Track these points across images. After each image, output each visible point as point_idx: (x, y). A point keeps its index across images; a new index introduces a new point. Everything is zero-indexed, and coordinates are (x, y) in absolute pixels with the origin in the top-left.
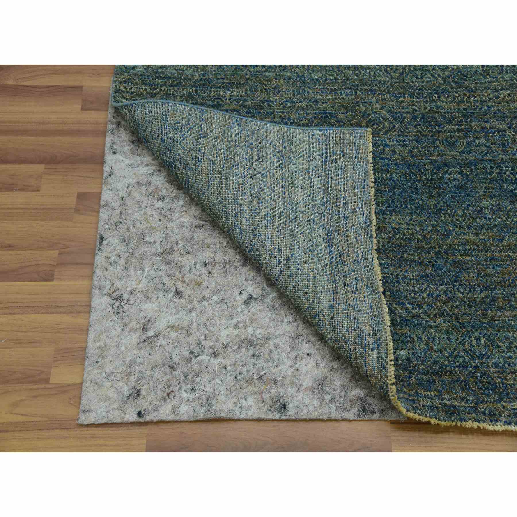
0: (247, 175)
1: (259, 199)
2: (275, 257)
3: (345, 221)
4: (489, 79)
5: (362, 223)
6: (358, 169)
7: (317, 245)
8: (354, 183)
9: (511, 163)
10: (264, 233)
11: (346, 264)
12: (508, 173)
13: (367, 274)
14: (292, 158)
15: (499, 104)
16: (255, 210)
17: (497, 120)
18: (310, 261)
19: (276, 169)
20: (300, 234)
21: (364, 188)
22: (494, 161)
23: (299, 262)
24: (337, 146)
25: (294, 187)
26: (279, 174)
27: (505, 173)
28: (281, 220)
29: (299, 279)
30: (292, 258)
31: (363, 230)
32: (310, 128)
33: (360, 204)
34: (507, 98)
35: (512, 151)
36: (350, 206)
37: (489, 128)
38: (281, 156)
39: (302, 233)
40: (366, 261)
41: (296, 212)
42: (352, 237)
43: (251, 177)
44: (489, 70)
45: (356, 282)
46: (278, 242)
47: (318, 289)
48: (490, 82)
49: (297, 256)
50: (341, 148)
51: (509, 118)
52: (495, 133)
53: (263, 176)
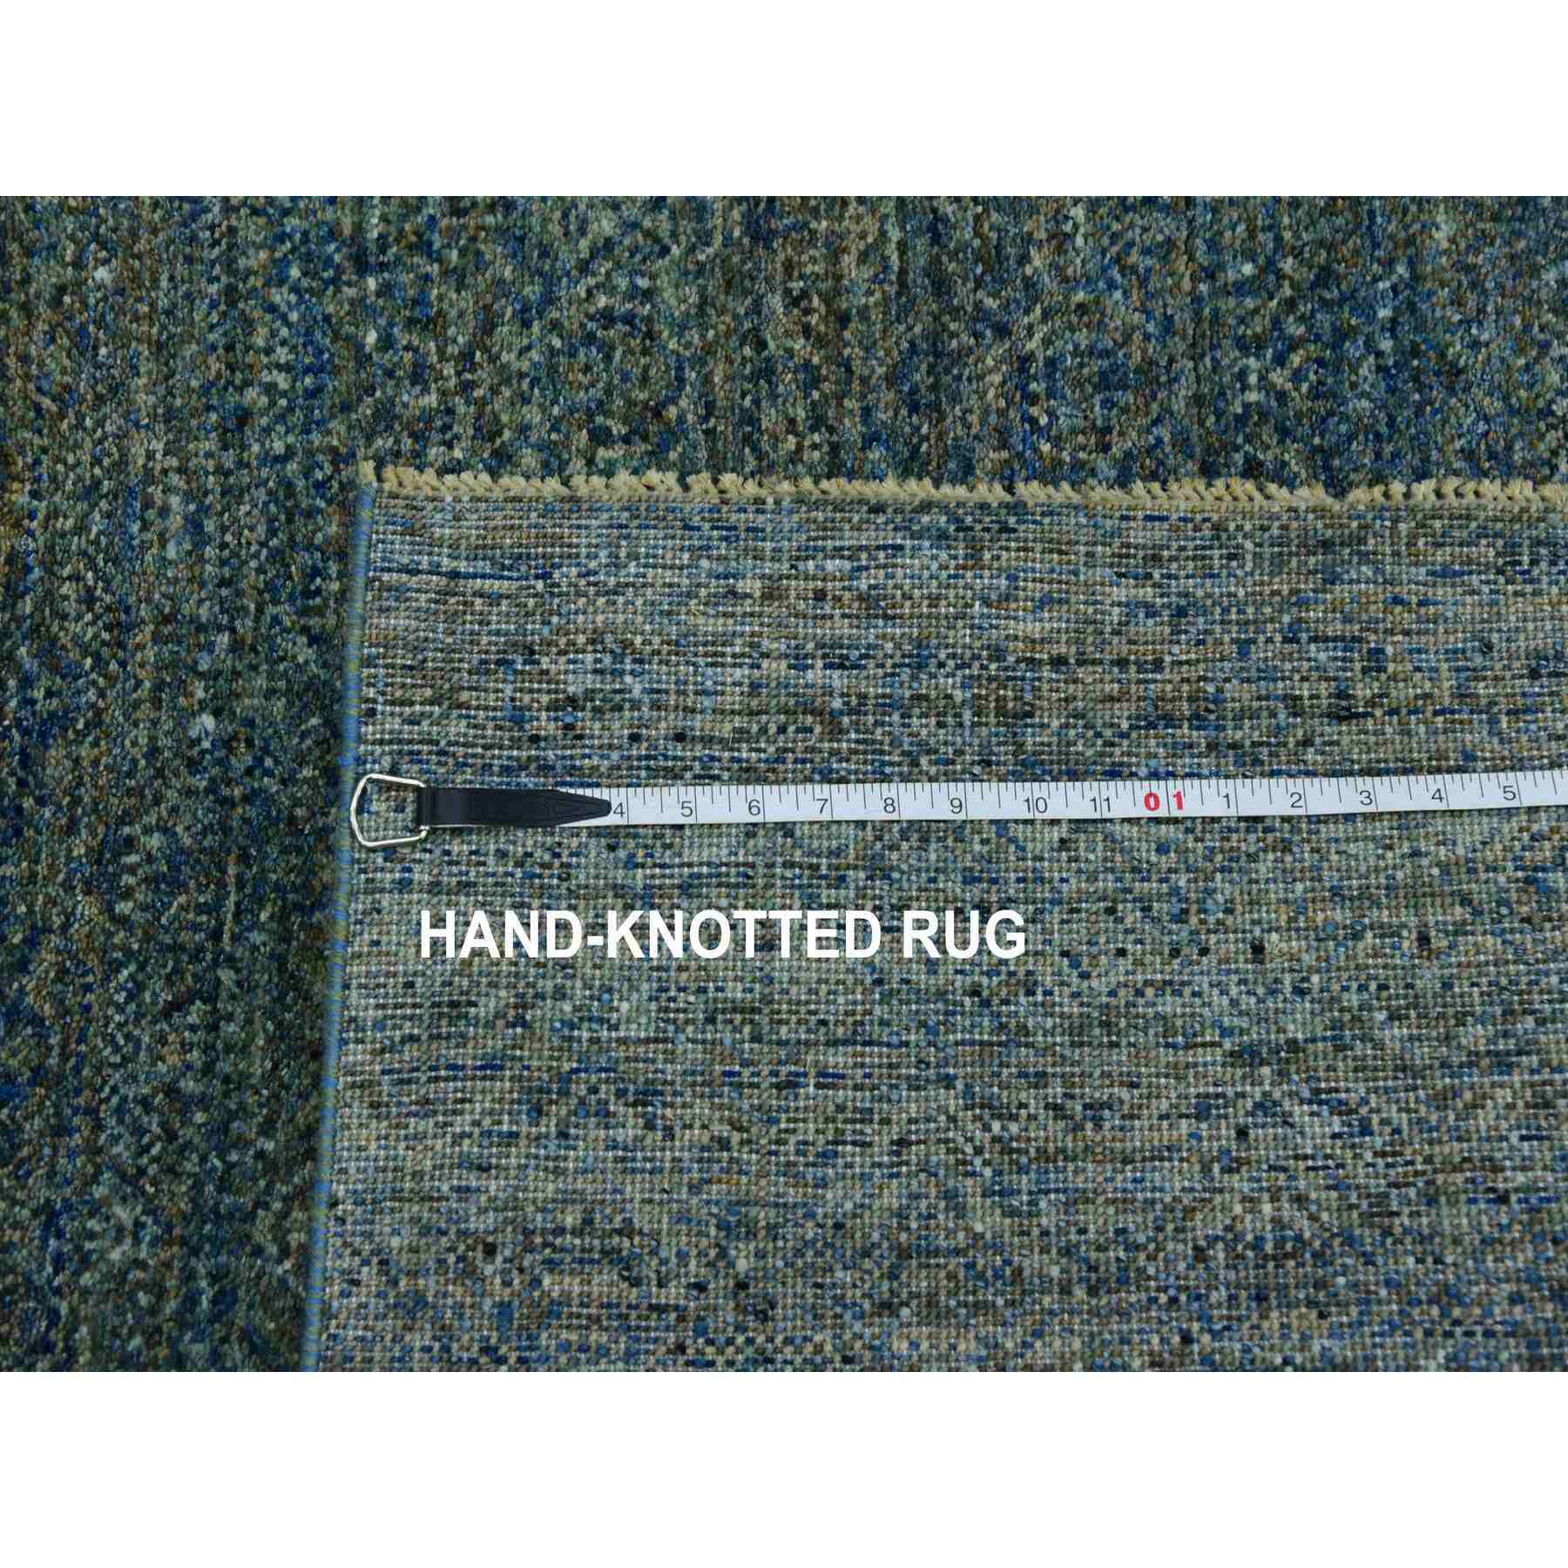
0: (750, 1341)
1: (904, 1254)
2: (1242, 1133)
3: (941, 665)
4: (685, 406)
5: (944, 555)
6: (616, 564)
7: (1134, 870)
8: (703, 592)
9: (1218, 354)
10: (1111, 1210)
11: (1211, 689)
12: (1278, 378)
13: (1249, 566)
14: (567, 1007)
15: (849, 370)
16: (981, 1276)
17: (955, 399)
18: (1242, 918)
19: (669, 1133)
20: (1085, 976)
21: (730, 533)
22: (1208, 450)
23: (1261, 991)
24: (465, 696)
25: (767, 1000)
26: (701, 1108)
27: (1282, 397)
28: (1022, 1106)
29: (1354, 985)
30: (1242, 1032)
31: (987, 556)
32: (344, 876)
33: (830, 565)
34: (814, 320)
35: (1147, 337)
36: (843, 629)
37: (1005, 454)
38: (564, 1093)
39: (1075, 964)
40: (1171, 559)
41: (941, 994)
42: (1034, 629)
43: (762, 1316)
44: (630, 403)
45: (1314, 639)
46: (1161, 1117)
47: (1400, 875)
48: (710, 407)
49: (1225, 1001)
50: (482, 669)
51: (945, 328)
52: (1033, 421)
53: (735, 1226)
